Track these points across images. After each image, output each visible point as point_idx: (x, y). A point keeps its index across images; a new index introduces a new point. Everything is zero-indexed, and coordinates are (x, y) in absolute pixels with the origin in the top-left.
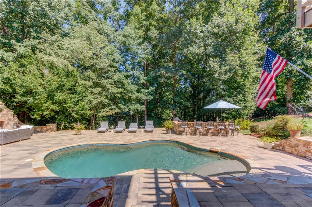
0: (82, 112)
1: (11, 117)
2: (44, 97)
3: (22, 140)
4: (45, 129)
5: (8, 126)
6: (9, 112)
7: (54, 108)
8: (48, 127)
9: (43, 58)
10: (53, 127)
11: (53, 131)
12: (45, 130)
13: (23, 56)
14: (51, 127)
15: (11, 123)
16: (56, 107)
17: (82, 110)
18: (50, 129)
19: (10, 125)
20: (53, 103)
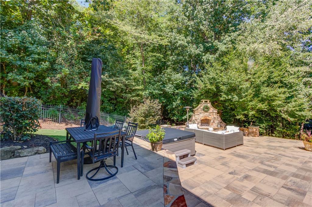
0: (300, 113)
1: (215, 116)
2: (251, 94)
3: (237, 146)
4: (247, 131)
5: (214, 124)
6: (214, 111)
7: (263, 107)
8: (250, 130)
9: (246, 48)
10: (256, 130)
11: (257, 136)
12: (247, 133)
13: (224, 54)
14: (255, 130)
15: (216, 122)
16: (263, 106)
17: (301, 110)
18: (253, 132)
19: (215, 124)
20: (260, 101)
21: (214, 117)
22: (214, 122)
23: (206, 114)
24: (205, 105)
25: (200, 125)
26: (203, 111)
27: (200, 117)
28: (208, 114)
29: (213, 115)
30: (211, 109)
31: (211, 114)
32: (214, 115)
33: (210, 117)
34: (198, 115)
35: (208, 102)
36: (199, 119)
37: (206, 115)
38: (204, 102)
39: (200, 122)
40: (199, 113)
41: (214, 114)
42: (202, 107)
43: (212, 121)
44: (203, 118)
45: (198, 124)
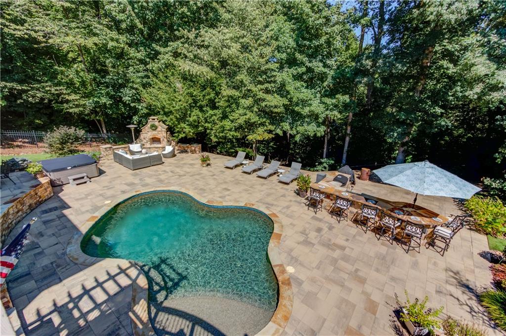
6: (163, 130)
15: (166, 140)
22: (163, 140)
23: (154, 132)
24: (152, 123)
26: (150, 130)
27: (148, 136)
28: (156, 132)
30: (160, 127)
31: (160, 132)
32: (164, 134)
33: (159, 135)
34: (146, 133)
35: (156, 120)
38: (151, 119)
41: (163, 132)
42: (149, 126)
43: (161, 140)
44: (151, 137)
45: (147, 143)
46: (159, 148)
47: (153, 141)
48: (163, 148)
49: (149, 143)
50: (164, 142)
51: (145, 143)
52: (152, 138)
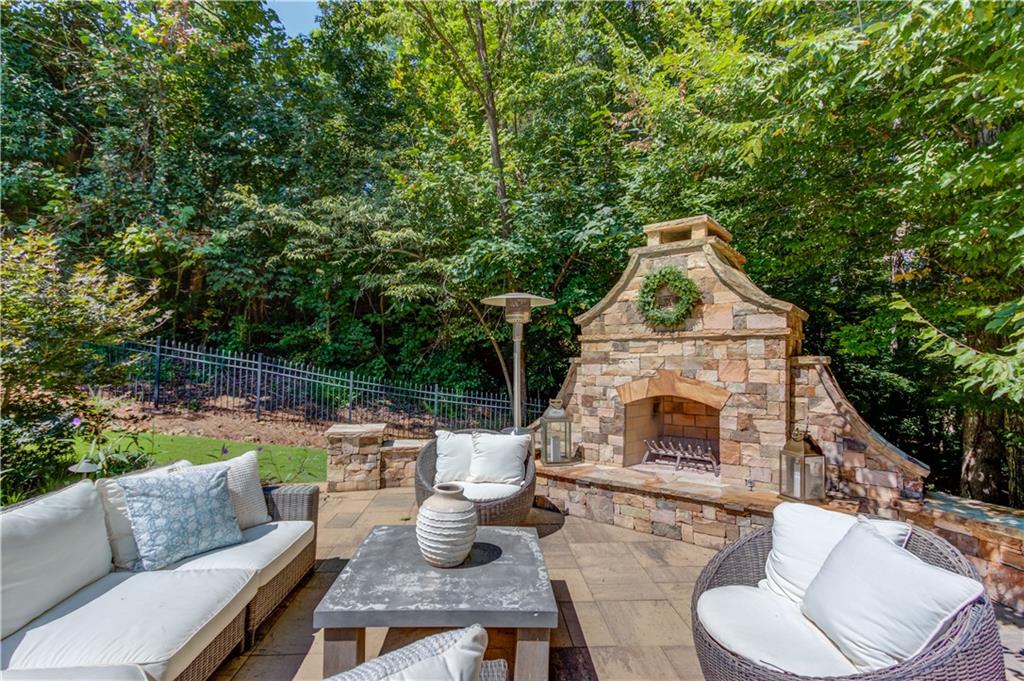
1: (768, 373)
6: (754, 322)
15: (775, 433)
21: (754, 379)
22: (747, 427)
23: (669, 349)
24: (659, 265)
25: (616, 450)
26: (641, 329)
27: (618, 381)
28: (688, 348)
29: (744, 358)
30: (724, 297)
31: (720, 351)
32: (757, 365)
33: (710, 377)
34: (605, 359)
35: (699, 235)
36: (612, 393)
37: (671, 358)
38: (653, 243)
39: (620, 424)
40: (608, 347)
41: (755, 347)
42: (632, 294)
43: (728, 424)
44: (640, 392)
45: (603, 439)
46: (700, 502)
47: (661, 437)
48: (733, 511)
49: (618, 440)
50: (749, 452)
51: (589, 437)
52: (656, 403)
